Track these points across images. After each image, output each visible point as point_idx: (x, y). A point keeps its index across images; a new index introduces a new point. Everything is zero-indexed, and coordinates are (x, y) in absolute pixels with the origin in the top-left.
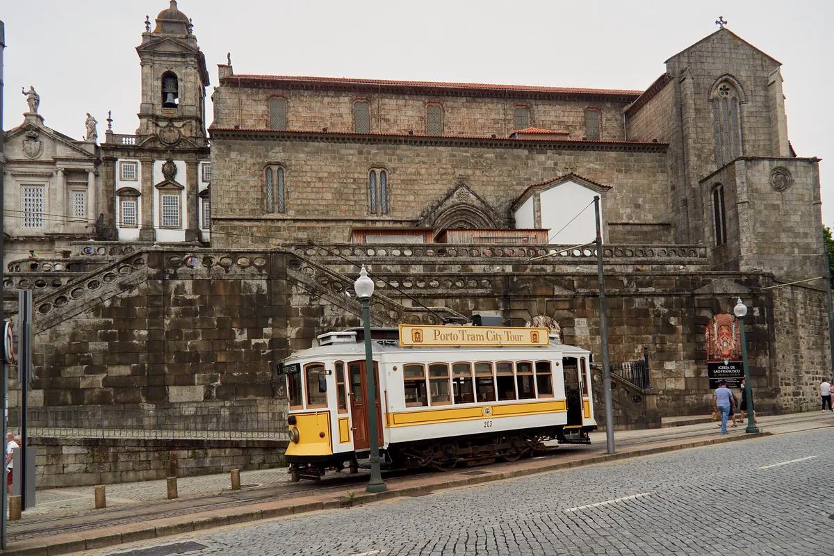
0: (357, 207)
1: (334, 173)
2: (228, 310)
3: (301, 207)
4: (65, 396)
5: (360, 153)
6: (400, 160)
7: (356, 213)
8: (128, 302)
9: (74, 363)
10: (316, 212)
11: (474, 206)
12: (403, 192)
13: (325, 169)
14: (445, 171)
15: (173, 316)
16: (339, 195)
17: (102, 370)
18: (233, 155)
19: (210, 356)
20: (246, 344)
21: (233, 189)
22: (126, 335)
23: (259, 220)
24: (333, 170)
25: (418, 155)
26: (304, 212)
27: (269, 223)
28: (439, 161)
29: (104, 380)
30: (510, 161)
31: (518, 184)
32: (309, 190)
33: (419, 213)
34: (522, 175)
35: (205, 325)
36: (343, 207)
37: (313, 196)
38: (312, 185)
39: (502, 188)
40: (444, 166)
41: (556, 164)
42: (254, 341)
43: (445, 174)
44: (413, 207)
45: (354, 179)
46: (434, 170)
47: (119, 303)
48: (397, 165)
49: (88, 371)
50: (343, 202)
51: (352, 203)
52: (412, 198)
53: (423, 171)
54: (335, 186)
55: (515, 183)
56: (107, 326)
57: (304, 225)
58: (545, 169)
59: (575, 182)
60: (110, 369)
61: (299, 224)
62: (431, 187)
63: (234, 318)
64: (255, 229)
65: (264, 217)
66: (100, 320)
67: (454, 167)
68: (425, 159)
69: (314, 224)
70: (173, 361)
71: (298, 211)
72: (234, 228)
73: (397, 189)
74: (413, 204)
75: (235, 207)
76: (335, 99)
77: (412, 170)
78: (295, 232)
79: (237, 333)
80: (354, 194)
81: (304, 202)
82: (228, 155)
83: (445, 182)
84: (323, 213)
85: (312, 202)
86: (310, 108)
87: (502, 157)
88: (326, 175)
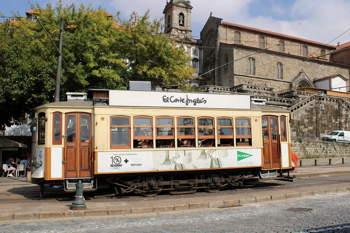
0: (274, 75)
1: (268, 63)
2: (331, 114)
3: (259, 74)
4: (300, 134)
5: (275, 58)
6: (285, 61)
7: (274, 77)
8: (312, 109)
9: (302, 125)
10: (263, 76)
11: (306, 80)
12: (286, 72)
13: (266, 62)
14: (297, 67)
15: (321, 114)
16: (270, 71)
17: (307, 127)
18: (240, 53)
19: (328, 126)
20: (334, 123)
21: (240, 65)
22: (312, 118)
23: (247, 76)
24: (268, 62)
25: (290, 61)
26: (260, 76)
27: (250, 78)
28: (295, 63)
29: (308, 130)
30: (313, 66)
31: (315, 74)
32: (261, 68)
33: (290, 80)
34: (316, 71)
35: (327, 117)
36: (270, 75)
37: (262, 70)
38: (262, 66)
39: (311, 74)
40: (297, 65)
41: (324, 69)
42: (336, 122)
43: (297, 68)
44: (289, 77)
45: (273, 66)
46: (294, 66)
47: (310, 109)
48: (285, 63)
49: (305, 127)
50: (270, 73)
51: (273, 74)
52: (288, 74)
53: (291, 66)
54: (268, 67)
55: (314, 73)
56: (308, 115)
57: (260, 79)
58: (322, 70)
59: (340, 77)
60: (309, 127)
61: (258, 79)
62: (293, 71)
63: (332, 116)
64: (246, 79)
65: (249, 76)
66: (306, 114)
67: (299, 66)
68: (292, 62)
69: (262, 80)
70: (321, 126)
71: (258, 75)
72: (241, 78)
73: (285, 71)
74: (289, 76)
75: (240, 71)
76: (254, 35)
77: (288, 65)
78: (257, 82)
79: (333, 120)
80: (273, 71)
81: (260, 72)
82: (239, 53)
83: (297, 70)
84: (265, 76)
85: (262, 72)
86: (247, 37)
87: (311, 65)
88: (266, 64)
